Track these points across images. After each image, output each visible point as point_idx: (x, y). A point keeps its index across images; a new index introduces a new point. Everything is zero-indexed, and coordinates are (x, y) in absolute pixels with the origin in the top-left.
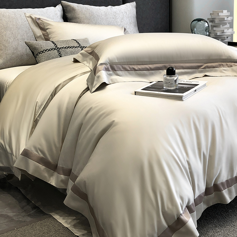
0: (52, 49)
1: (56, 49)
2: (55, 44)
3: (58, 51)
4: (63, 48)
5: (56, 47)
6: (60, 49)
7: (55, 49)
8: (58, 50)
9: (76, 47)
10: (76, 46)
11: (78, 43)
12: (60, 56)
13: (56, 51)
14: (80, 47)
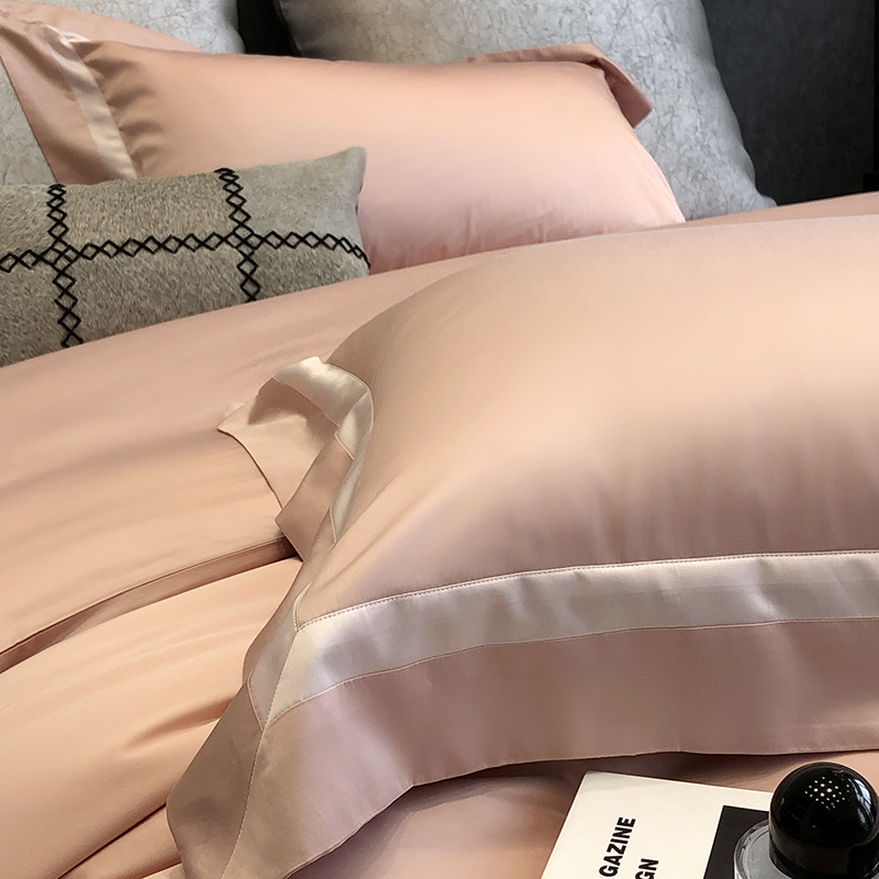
0: (18, 260)
1: (51, 256)
2: (59, 222)
3: (61, 273)
4: (99, 249)
5: (58, 239)
6: (80, 254)
7: (40, 258)
8: (62, 263)
9: (202, 244)
10: (209, 230)
11: (238, 208)
12: (67, 312)
13: (45, 271)
14: (232, 239)
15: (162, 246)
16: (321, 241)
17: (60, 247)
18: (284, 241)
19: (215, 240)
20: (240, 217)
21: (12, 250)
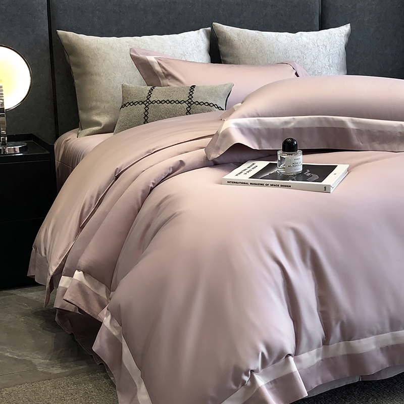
1: (145, 103)
3: (147, 107)
4: (156, 102)
5: (148, 99)
7: (143, 103)
8: (148, 104)
9: (179, 102)
10: (182, 100)
11: (191, 95)
12: (146, 116)
13: (143, 105)
14: (187, 102)
15: (170, 102)
16: (209, 105)
17: (148, 101)
18: (199, 104)
19: (183, 102)
20: (190, 97)
21: (138, 101)
